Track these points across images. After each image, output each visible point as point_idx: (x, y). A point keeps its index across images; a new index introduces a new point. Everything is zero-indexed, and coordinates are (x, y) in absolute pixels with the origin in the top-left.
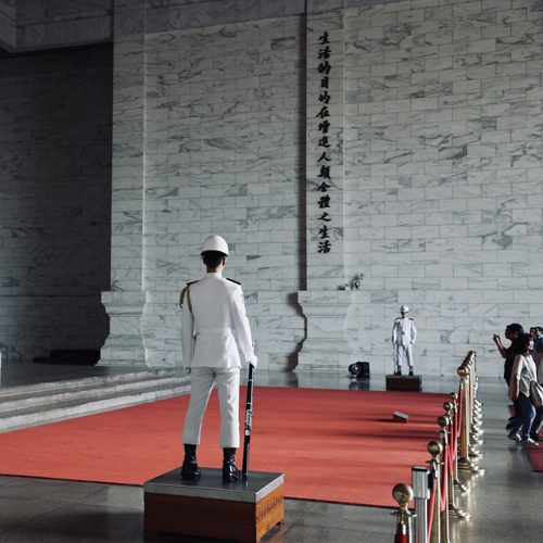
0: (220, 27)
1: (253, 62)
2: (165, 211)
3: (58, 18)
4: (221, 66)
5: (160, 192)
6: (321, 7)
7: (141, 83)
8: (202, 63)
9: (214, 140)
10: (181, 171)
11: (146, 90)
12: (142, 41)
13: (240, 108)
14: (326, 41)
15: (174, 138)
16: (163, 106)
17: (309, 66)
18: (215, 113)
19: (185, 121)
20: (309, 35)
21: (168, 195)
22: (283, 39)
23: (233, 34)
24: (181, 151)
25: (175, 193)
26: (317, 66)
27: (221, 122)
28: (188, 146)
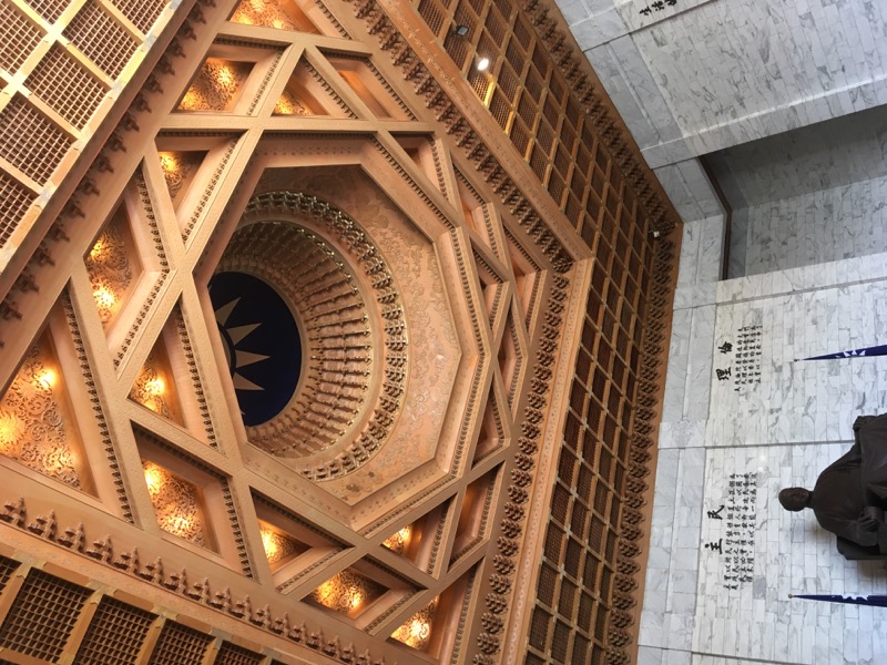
0: (660, 87)
1: (682, 54)
2: (843, 70)
3: (690, 195)
4: (693, 75)
5: (825, 80)
6: (621, 25)
7: (727, 128)
8: (695, 90)
9: (762, 56)
10: (800, 71)
11: (732, 122)
12: (691, 138)
13: (727, 47)
14: (648, 9)
15: (769, 87)
16: (742, 104)
17: (673, 13)
18: (737, 64)
19: (751, 84)
20: (646, 24)
21: (827, 73)
22: (655, 39)
23: (664, 77)
24: (780, 77)
25: (823, 69)
26: (672, 7)
27: (744, 57)
28: (774, 73)
